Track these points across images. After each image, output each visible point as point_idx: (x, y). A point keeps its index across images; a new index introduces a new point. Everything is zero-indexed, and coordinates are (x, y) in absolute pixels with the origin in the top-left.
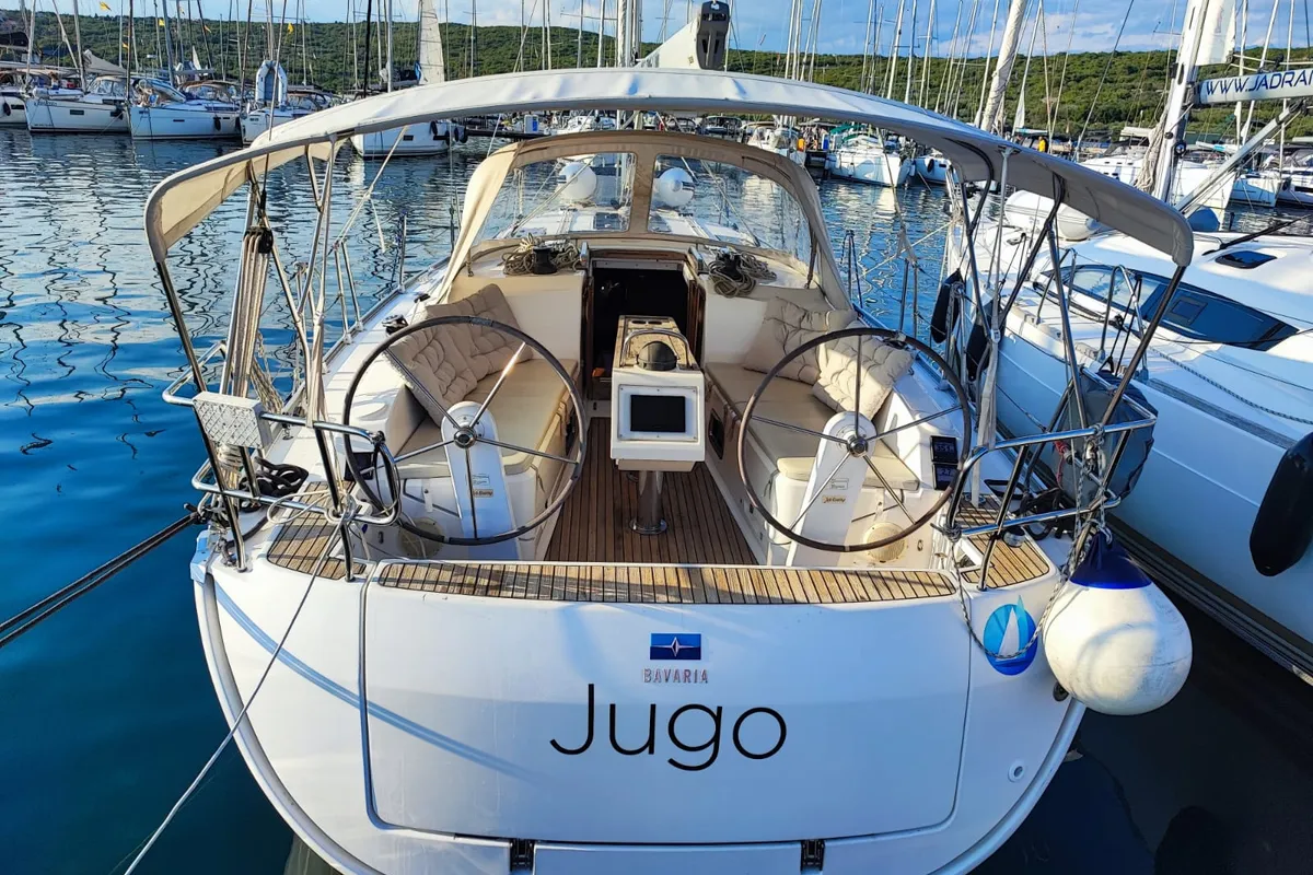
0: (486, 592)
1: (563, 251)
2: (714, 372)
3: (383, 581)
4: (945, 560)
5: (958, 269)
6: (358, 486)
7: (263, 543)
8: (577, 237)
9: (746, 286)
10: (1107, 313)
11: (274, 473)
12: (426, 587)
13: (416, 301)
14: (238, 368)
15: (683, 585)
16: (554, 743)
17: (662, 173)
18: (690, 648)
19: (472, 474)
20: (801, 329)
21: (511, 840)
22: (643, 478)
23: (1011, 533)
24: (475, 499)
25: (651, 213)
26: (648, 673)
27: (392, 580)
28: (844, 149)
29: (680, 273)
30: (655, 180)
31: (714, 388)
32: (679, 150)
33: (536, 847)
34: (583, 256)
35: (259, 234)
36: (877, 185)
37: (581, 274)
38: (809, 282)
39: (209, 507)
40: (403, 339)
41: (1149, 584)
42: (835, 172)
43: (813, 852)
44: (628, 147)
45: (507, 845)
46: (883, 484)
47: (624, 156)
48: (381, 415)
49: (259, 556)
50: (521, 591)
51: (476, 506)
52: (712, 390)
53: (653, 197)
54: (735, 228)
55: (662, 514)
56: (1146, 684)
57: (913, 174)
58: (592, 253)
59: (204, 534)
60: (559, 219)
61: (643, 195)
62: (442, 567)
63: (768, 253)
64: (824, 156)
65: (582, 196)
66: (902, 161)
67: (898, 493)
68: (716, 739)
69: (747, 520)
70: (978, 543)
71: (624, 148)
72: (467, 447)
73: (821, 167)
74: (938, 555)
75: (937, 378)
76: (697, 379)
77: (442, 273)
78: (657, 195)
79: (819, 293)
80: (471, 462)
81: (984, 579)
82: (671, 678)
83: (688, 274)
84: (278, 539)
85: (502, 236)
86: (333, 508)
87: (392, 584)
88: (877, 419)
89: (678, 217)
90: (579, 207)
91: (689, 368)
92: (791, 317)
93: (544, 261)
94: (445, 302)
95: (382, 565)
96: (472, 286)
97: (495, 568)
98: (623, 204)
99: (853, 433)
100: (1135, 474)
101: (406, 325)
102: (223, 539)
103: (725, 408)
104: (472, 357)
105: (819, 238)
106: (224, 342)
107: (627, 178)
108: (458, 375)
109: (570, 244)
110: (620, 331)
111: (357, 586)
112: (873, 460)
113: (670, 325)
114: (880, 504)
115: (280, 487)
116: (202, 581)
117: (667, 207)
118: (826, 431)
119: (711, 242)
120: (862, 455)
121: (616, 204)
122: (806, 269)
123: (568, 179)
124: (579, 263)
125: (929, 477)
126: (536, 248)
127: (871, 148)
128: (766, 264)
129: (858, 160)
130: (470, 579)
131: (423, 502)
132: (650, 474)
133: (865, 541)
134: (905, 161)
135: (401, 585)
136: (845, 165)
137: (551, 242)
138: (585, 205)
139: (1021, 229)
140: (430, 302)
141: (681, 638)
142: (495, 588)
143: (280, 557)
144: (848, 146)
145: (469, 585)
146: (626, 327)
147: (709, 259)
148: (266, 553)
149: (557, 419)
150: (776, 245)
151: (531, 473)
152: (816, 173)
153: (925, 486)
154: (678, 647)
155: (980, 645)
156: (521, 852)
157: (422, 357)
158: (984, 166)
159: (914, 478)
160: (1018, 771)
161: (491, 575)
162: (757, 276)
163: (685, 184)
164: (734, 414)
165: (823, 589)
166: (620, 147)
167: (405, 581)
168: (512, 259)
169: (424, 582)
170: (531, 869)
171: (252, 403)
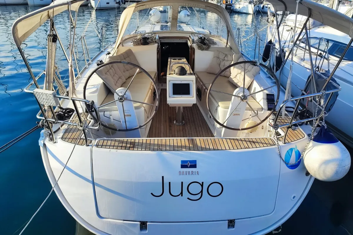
0: (129, 149)
1: (151, 38)
2: (198, 74)
3: (97, 146)
4: (271, 133)
5: (271, 39)
6: (89, 115)
7: (60, 134)
8: (155, 33)
9: (207, 47)
10: (318, 52)
11: (64, 111)
12: (111, 147)
13: (106, 55)
14: (49, 80)
15: (191, 146)
16: (152, 194)
17: (180, 12)
18: (193, 165)
19: (124, 110)
20: (224, 60)
21: (140, 222)
22: (177, 108)
23: (294, 126)
24: (126, 117)
25: (177, 24)
26: (180, 172)
27: (100, 145)
28: (237, 3)
29: (187, 43)
30: (179, 14)
31: (198, 79)
32: (186, 5)
33: (148, 223)
34: (157, 39)
35: (52, 36)
36: (247, 14)
37: (156, 45)
38: (227, 45)
39: (43, 123)
40: (102, 68)
41: (338, 141)
42: (234, 10)
43: (231, 223)
44: (170, 4)
45: (139, 223)
46: (252, 109)
47: (169, 7)
48: (96, 91)
49: (59, 138)
50: (140, 148)
51: (126, 120)
52: (198, 80)
53: (178, 20)
54: (203, 28)
55: (183, 119)
56: (337, 173)
57: (258, 10)
58: (160, 38)
59: (43, 131)
60: (150, 27)
61: (175, 19)
62: (115, 141)
63: (214, 36)
64: (231, 5)
65: (156, 20)
66: (254, 6)
67: (256, 112)
68: (202, 191)
69: (209, 121)
70: (283, 129)
71: (169, 4)
72: (122, 102)
73: (230, 9)
74: (269, 131)
75: (266, 74)
76: (193, 77)
77: (114, 46)
78: (179, 19)
79: (230, 48)
80: (124, 106)
81: (285, 140)
82: (187, 174)
83: (189, 44)
84: (65, 133)
85: (132, 33)
86: (80, 124)
87: (100, 147)
88: (249, 88)
89: (185, 25)
90: (156, 23)
91: (191, 74)
92: (222, 56)
93: (145, 41)
94: (115, 55)
95: (97, 141)
96: (123, 50)
97: (132, 141)
98: (169, 22)
99: (242, 94)
100: (332, 106)
101: (103, 63)
102: (48, 133)
103: (202, 85)
104: (124, 72)
105: (230, 31)
106: (45, 71)
107: (170, 14)
108: (120, 78)
109: (153, 35)
110: (169, 63)
111: (89, 147)
112: (248, 102)
113: (184, 60)
114: (250, 115)
115: (66, 115)
116: (43, 146)
117: (182, 22)
118: (234, 94)
119: (196, 33)
120: (245, 101)
121: (167, 22)
122: (226, 41)
123: (152, 14)
124: (156, 41)
125: (265, 107)
126: (142, 37)
127: (245, 2)
128: (213, 40)
129: (241, 6)
130: (124, 145)
131: (110, 118)
132: (179, 108)
133: (245, 127)
134: (255, 6)
135: (103, 147)
136: (237, 8)
137: (147, 35)
138: (157, 23)
139: (290, 26)
140: (111, 55)
141: (191, 162)
142: (132, 147)
143: (66, 138)
144: (238, 2)
145: (124, 147)
146: (171, 61)
147: (196, 38)
148: (61, 137)
149: (150, 90)
150: (216, 34)
151: (143, 109)
152: (228, 11)
153: (265, 109)
154: (189, 164)
155: (283, 161)
156: (143, 225)
157: (108, 73)
158: (283, 6)
159: (261, 107)
160: (294, 197)
161: (131, 143)
162: (211, 44)
163: (187, 15)
164: (205, 88)
165: (234, 145)
166: (167, 4)
167: (104, 146)
168: (135, 41)
169: (110, 146)
170: (147, 230)
171: (51, 92)
